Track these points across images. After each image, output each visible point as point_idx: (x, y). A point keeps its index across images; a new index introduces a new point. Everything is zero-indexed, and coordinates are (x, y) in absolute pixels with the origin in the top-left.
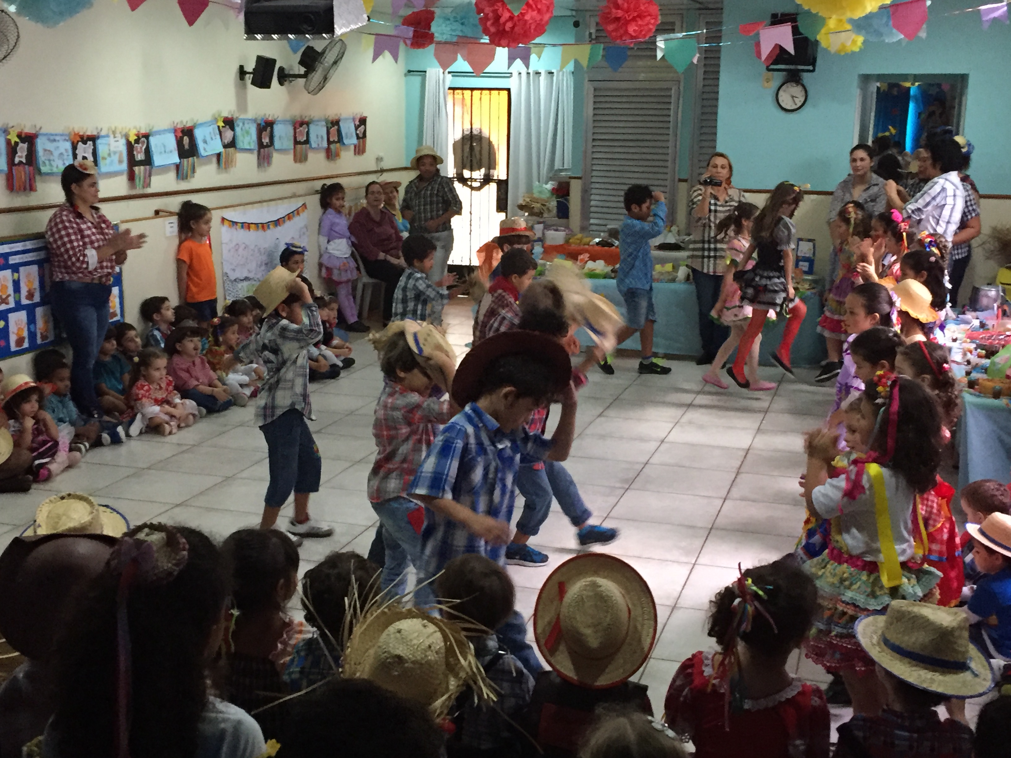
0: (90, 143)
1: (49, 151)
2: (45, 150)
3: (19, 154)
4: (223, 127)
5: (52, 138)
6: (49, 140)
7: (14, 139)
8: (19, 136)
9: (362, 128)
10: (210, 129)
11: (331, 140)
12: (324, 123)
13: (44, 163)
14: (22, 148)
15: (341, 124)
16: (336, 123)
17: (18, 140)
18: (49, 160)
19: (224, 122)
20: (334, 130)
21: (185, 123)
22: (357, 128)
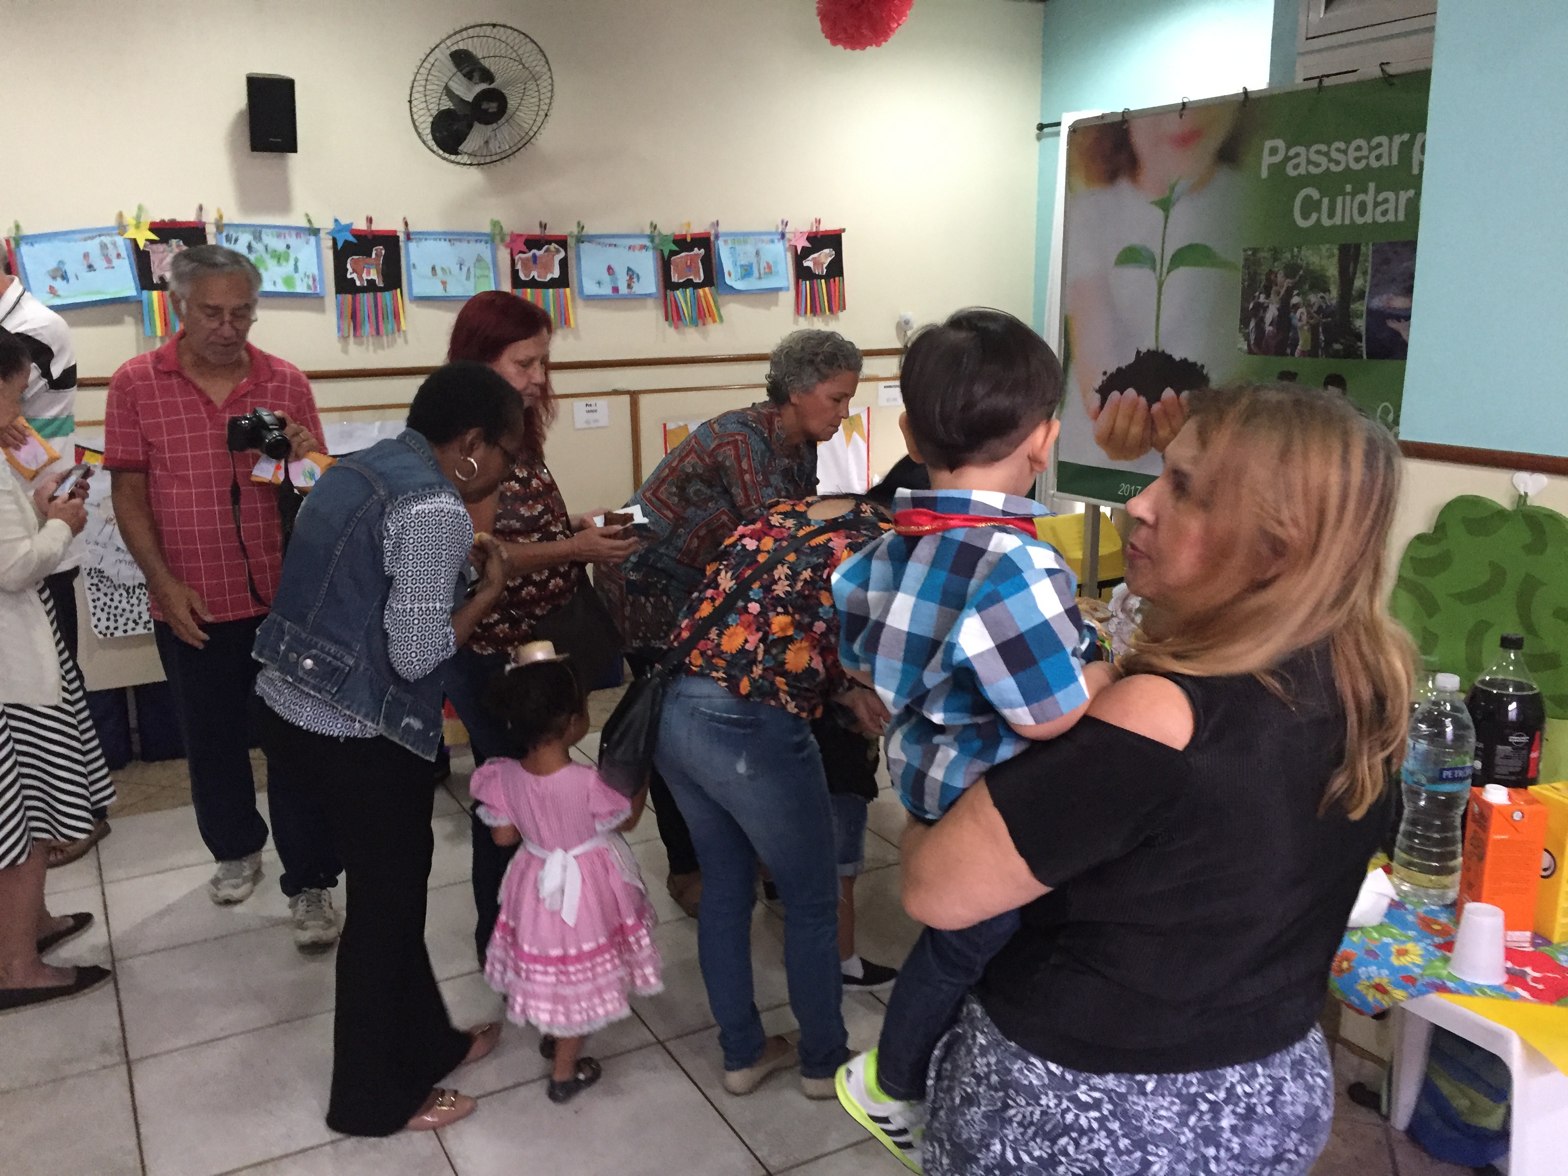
4: (152, 242)
9: (826, 256)
10: (93, 246)
11: (675, 278)
15: (722, 244)
19: (155, 231)
22: (799, 257)
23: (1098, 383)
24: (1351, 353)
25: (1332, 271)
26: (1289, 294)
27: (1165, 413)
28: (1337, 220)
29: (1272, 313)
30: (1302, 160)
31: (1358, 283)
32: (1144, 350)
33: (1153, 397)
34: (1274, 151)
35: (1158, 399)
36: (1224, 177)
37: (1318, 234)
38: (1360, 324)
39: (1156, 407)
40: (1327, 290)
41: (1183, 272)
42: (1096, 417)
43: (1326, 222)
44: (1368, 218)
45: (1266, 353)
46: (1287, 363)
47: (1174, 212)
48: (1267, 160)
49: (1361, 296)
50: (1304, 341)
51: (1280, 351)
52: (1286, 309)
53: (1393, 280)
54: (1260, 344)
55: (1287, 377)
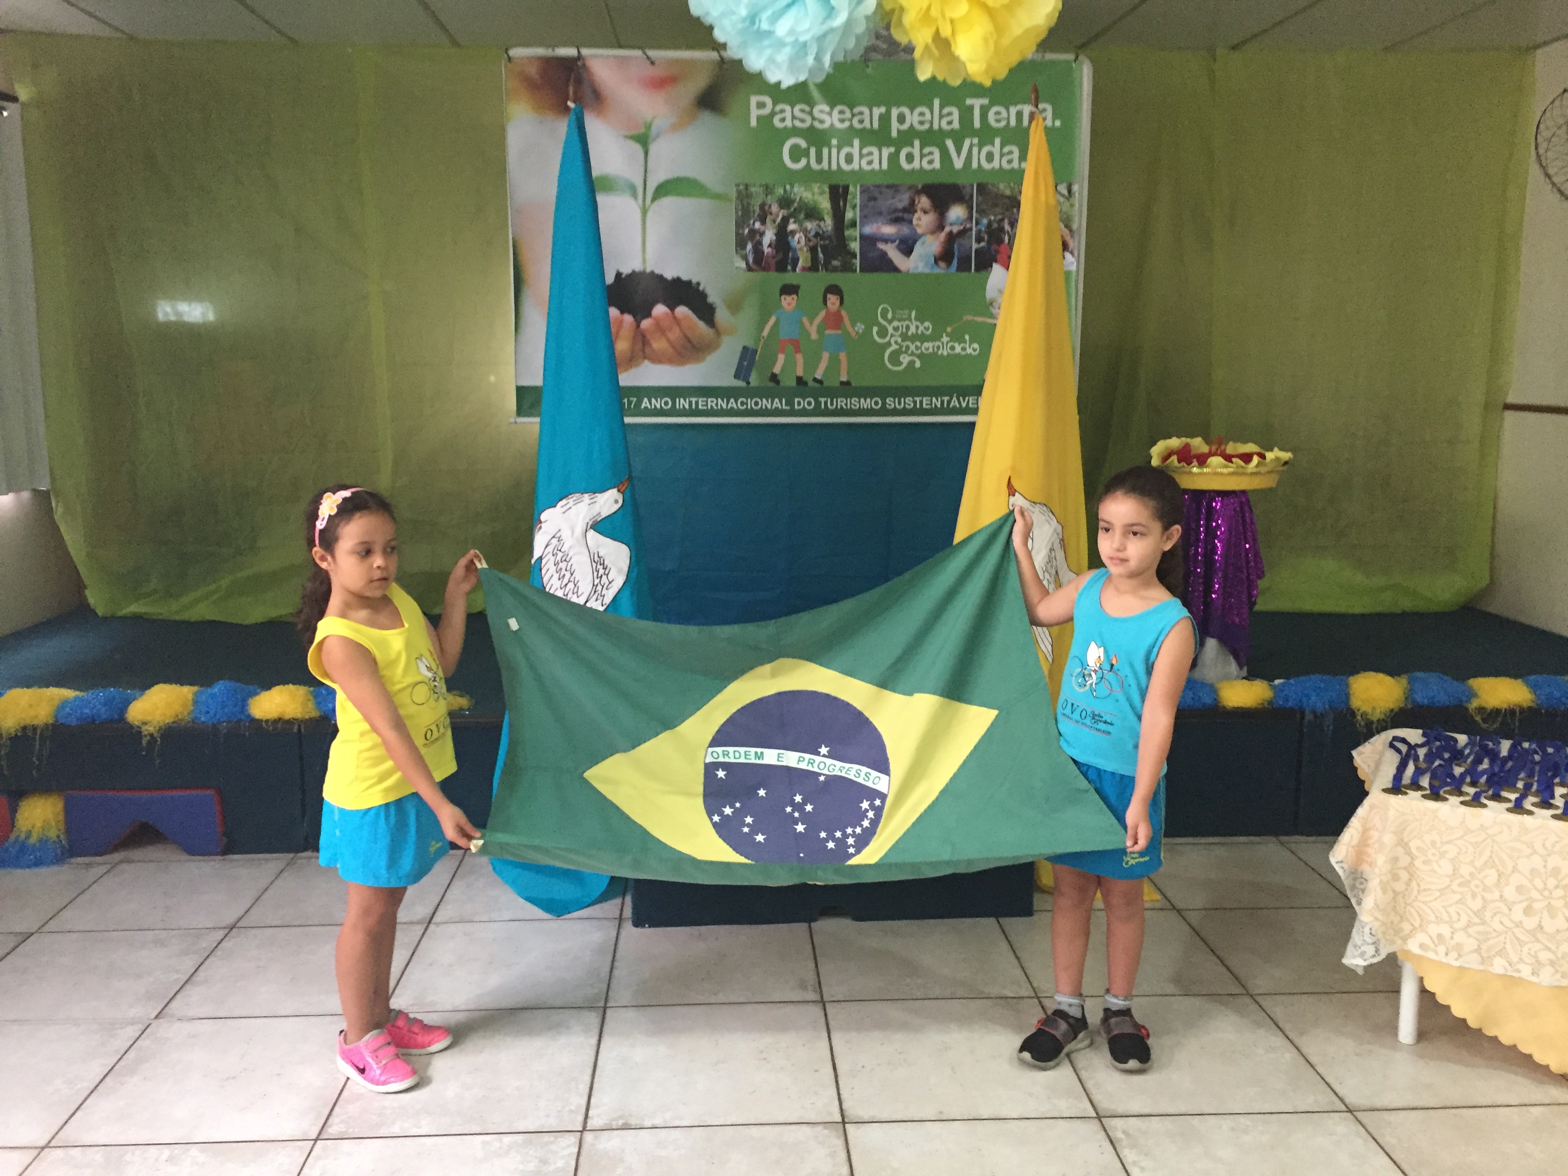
24: (847, 268)
25: (825, 204)
27: (658, 326)
28: (825, 165)
29: (769, 236)
30: (788, 115)
31: (849, 215)
32: (626, 270)
33: (641, 314)
34: (761, 105)
35: (648, 315)
36: (707, 120)
37: (808, 176)
38: (855, 246)
39: (646, 323)
40: (822, 219)
41: (668, 202)
43: (814, 165)
44: (855, 165)
45: (765, 269)
46: (789, 278)
47: (653, 148)
48: (754, 113)
49: (853, 224)
50: (803, 259)
51: (781, 267)
52: (782, 234)
53: (880, 213)
54: (759, 262)
55: (789, 290)
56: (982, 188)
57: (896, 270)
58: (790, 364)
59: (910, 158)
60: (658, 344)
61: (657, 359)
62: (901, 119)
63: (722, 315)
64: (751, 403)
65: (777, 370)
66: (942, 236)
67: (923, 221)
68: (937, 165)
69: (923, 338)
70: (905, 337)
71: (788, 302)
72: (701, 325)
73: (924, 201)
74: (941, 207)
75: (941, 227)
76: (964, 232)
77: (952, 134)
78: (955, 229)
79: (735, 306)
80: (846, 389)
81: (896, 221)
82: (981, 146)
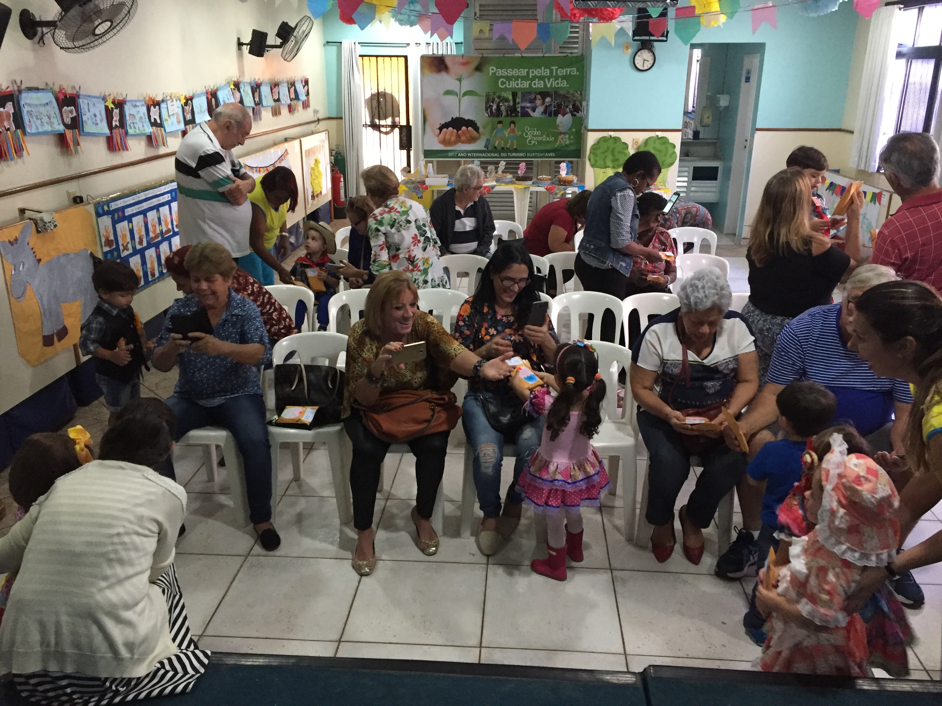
0: (157, 107)
1: (133, 115)
2: (130, 115)
3: (115, 118)
4: (234, 89)
5: (134, 104)
6: (132, 105)
7: (111, 106)
8: (113, 103)
9: (307, 87)
10: (227, 90)
11: (291, 97)
12: (286, 85)
13: (130, 125)
14: (116, 113)
15: (296, 84)
16: (292, 84)
17: (113, 106)
18: (133, 123)
19: (234, 85)
20: (292, 90)
21: (212, 87)
22: (304, 87)
23: (438, 126)
24: (517, 116)
25: (510, 98)
26: (499, 103)
27: (463, 132)
28: (511, 86)
29: (495, 107)
30: (500, 72)
31: (517, 100)
32: (454, 117)
33: (458, 129)
34: (492, 70)
35: (460, 129)
36: (478, 74)
37: (506, 89)
38: (519, 110)
39: (460, 132)
40: (510, 102)
41: (466, 97)
42: (438, 136)
43: (508, 87)
44: (519, 86)
45: (494, 116)
46: (500, 119)
47: (463, 82)
48: (491, 72)
49: (519, 103)
50: (504, 114)
51: (498, 116)
52: (498, 107)
53: (526, 100)
54: (492, 115)
55: (500, 122)
56: (555, 92)
57: (530, 116)
58: (500, 143)
59: (535, 84)
60: (463, 138)
61: (463, 142)
62: (533, 72)
63: (481, 130)
64: (489, 155)
65: (496, 145)
66: (544, 106)
67: (538, 102)
68: (542, 86)
69: (538, 136)
70: (533, 136)
71: (500, 126)
72: (475, 132)
73: (539, 97)
74: (543, 99)
75: (543, 103)
76: (550, 105)
77: (547, 77)
78: (548, 104)
79: (484, 127)
80: (516, 151)
81: (531, 102)
82: (555, 80)
